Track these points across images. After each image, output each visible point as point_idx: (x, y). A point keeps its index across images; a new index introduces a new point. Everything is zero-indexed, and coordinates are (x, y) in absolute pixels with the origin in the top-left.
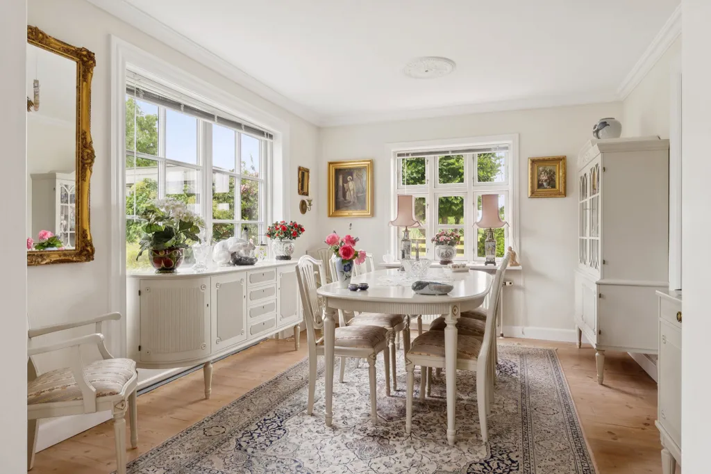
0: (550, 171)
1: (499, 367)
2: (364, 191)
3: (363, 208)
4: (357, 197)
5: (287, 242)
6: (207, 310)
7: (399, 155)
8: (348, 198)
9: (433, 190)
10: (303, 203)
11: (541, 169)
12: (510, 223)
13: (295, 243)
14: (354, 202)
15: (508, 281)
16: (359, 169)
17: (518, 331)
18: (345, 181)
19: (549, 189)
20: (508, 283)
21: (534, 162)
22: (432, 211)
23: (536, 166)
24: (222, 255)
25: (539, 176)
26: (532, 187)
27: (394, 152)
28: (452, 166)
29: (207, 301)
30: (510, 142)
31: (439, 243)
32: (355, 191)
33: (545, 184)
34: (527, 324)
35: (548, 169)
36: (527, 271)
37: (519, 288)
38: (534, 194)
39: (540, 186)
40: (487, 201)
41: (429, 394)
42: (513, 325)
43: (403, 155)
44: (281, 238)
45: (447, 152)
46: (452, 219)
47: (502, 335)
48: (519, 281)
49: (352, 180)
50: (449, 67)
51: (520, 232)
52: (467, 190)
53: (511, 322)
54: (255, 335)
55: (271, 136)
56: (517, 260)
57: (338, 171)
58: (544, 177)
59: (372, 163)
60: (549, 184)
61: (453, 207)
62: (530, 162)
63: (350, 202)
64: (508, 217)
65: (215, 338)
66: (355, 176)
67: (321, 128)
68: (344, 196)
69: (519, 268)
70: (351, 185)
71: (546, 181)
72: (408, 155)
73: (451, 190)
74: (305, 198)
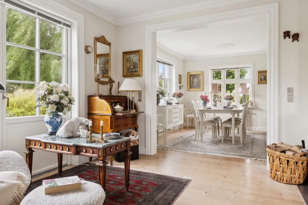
0: (265, 75)
1: (246, 135)
2: (200, 82)
3: (200, 88)
4: (198, 84)
5: (178, 99)
6: (166, 115)
7: (212, 70)
8: (194, 84)
9: (224, 81)
10: (180, 86)
11: (261, 74)
12: (251, 93)
13: (180, 99)
14: (196, 86)
15: (250, 111)
16: (198, 75)
17: (254, 128)
18: (193, 79)
19: (264, 81)
20: (250, 112)
21: (259, 72)
22: (224, 88)
23: (260, 74)
24: (165, 102)
25: (261, 77)
26: (259, 81)
27: (210, 69)
28: (229, 71)
29: (166, 113)
30: (251, 65)
31: (227, 99)
32: (197, 82)
33: (263, 79)
34: (256, 126)
35: (264, 74)
36: (256, 108)
37: (254, 114)
38: (259, 83)
39: (261, 80)
40: (243, 85)
41: (226, 139)
42: (252, 126)
43: (214, 70)
44: (177, 97)
45: (229, 69)
46: (229, 92)
47: (248, 129)
48: (254, 112)
49: (196, 78)
50: (231, 46)
51: (255, 95)
52: (236, 81)
53: (251, 125)
54: (175, 124)
55: (172, 65)
56: (253, 104)
57: (191, 75)
58: (262, 77)
59: (203, 72)
60: (264, 79)
61: (230, 87)
62: (258, 72)
63: (195, 86)
64: (250, 90)
65: (168, 123)
66: (197, 77)
67: (185, 61)
68: (193, 84)
69: (254, 107)
70: (195, 80)
71: (263, 78)
72: (215, 70)
73: (230, 81)
74: (181, 85)
